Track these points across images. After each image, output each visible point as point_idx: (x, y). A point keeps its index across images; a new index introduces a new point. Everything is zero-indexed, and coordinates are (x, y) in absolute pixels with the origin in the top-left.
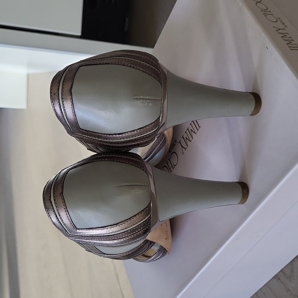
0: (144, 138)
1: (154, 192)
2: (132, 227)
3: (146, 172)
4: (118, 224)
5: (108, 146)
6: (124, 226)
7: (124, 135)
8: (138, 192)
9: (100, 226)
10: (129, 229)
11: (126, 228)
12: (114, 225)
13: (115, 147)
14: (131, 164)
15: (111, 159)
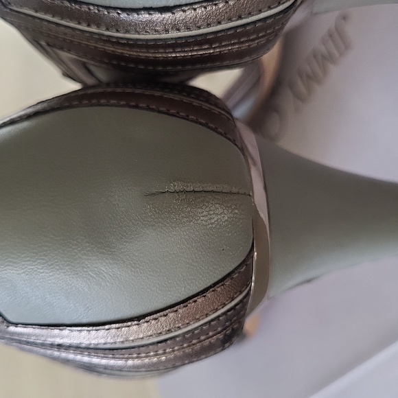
0: (247, 34)
1: (264, 215)
2: (189, 328)
3: (243, 149)
4: (144, 316)
5: (121, 58)
6: (163, 322)
7: (179, 15)
8: (216, 216)
9: (85, 321)
10: (180, 332)
11: (169, 331)
12: (131, 319)
13: (147, 62)
14: (196, 122)
15: (131, 101)
